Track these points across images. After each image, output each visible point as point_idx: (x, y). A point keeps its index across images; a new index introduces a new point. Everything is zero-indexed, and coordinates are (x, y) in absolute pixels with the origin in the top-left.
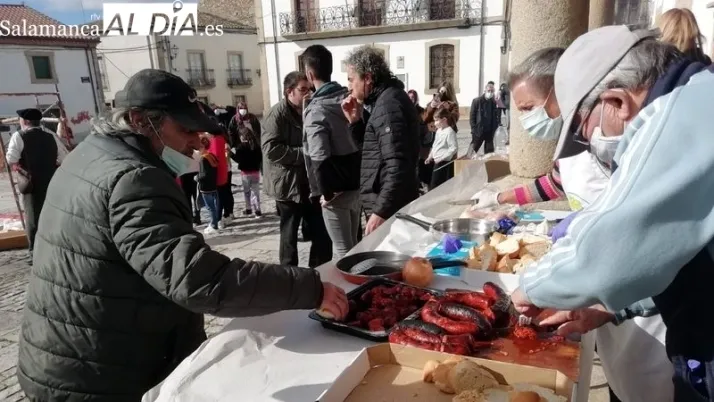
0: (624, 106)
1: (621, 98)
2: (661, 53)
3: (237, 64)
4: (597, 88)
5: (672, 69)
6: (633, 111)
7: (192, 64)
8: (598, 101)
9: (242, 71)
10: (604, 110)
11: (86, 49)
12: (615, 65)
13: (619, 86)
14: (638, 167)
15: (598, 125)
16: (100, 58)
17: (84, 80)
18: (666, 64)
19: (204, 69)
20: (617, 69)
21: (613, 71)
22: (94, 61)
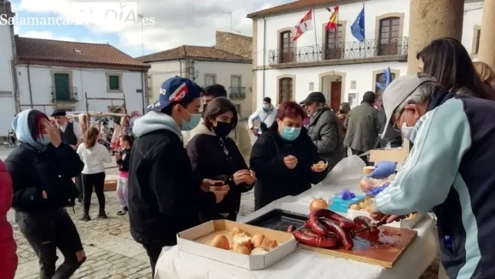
0: (416, 113)
1: (415, 109)
2: (433, 88)
3: (237, 83)
4: (403, 104)
5: (438, 97)
6: (420, 115)
9: (240, 88)
10: (407, 114)
11: (142, 71)
13: (414, 103)
14: (421, 145)
15: (404, 121)
16: (149, 77)
17: (138, 91)
18: (435, 94)
20: (413, 95)
21: (411, 96)
22: (146, 79)
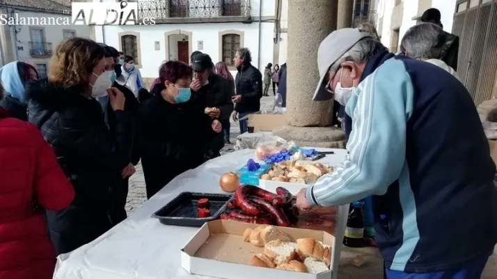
1: (352, 66)
4: (339, 60)
7: (34, 38)
8: (340, 67)
10: (343, 73)
12: (350, 49)
13: (351, 60)
15: (338, 81)
19: (43, 43)
20: (351, 51)
21: (349, 51)
